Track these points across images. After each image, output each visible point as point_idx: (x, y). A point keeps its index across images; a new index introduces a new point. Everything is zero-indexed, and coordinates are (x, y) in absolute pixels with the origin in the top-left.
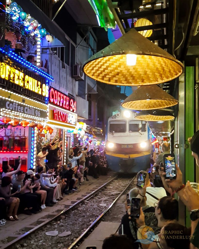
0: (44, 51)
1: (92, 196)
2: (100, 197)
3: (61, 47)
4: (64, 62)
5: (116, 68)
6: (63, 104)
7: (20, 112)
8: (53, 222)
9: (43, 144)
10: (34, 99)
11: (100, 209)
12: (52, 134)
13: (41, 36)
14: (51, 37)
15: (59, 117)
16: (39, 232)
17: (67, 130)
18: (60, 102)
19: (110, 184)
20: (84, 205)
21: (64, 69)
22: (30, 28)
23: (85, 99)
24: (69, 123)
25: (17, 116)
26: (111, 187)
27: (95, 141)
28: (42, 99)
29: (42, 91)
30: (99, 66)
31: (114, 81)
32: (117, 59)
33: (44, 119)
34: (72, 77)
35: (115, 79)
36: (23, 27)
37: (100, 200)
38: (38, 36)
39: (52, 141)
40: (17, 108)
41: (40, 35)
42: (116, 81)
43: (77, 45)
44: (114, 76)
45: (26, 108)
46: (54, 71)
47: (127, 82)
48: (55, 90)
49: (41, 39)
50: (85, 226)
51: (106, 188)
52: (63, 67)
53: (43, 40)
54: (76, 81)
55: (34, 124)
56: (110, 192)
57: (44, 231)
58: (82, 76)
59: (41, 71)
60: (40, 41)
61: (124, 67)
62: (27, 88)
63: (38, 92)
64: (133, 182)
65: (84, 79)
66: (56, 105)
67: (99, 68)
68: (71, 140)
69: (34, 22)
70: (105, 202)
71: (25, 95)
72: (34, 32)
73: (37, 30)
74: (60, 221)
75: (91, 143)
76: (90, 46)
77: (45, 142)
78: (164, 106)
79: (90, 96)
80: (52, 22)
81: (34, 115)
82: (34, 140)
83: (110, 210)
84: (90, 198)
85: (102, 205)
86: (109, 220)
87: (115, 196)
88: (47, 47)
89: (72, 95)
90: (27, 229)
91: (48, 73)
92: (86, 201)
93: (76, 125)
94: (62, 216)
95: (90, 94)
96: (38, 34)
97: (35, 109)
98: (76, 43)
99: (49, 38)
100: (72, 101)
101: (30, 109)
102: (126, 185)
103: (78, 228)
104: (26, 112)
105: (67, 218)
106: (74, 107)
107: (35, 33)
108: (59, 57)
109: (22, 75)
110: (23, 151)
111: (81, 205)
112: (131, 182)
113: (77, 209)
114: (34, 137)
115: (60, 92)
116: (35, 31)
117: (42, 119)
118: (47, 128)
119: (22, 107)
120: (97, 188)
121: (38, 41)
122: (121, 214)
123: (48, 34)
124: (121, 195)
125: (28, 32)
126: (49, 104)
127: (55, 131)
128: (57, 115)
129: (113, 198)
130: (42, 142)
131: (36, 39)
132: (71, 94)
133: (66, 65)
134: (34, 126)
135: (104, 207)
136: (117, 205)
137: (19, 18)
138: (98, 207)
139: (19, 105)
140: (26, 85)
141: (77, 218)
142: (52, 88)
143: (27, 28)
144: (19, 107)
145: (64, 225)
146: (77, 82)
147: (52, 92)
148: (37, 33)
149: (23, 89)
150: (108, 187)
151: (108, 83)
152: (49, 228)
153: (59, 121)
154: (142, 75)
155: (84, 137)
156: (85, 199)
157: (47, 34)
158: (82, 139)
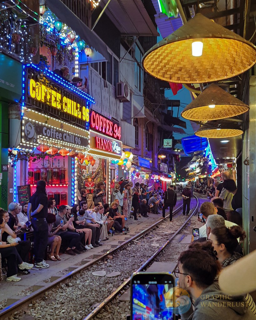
0: (83, 67)
1: (142, 236)
2: (151, 237)
3: (102, 62)
4: (105, 79)
5: (178, 63)
6: (105, 130)
7: (59, 139)
8: (99, 262)
9: (84, 177)
10: (74, 124)
11: (152, 249)
12: (94, 165)
13: (79, 50)
14: (91, 50)
15: (102, 145)
16: (85, 272)
17: (111, 161)
18: (102, 128)
19: (163, 223)
20: (133, 245)
21: (106, 88)
22: (67, 41)
23: (131, 124)
24: (113, 152)
25: (55, 144)
26: (164, 227)
27: (142, 174)
28: (82, 124)
29: (82, 115)
30: (160, 60)
31: (176, 78)
32: (180, 51)
33: (85, 147)
34: (116, 98)
35: (177, 76)
36: (59, 40)
37: (151, 240)
38: (76, 50)
39: (94, 174)
40: (55, 135)
41: (78, 48)
42: (178, 79)
43: (121, 59)
44: (176, 73)
45: (65, 135)
46: (95, 91)
47: (191, 80)
48: (96, 113)
49: (79, 53)
50: (136, 266)
51: (158, 227)
52: (106, 86)
53: (81, 54)
54: (120, 102)
55: (74, 154)
56: (163, 231)
57: (90, 271)
58: (127, 95)
59: (81, 91)
60: (78, 55)
61: (188, 61)
62: (65, 111)
63: (78, 116)
64: (190, 221)
65: (129, 100)
66: (98, 131)
67: (159, 62)
68: (116, 172)
69: (71, 33)
70: (158, 242)
71: (63, 120)
72: (71, 46)
73: (74, 43)
74: (107, 262)
75: (138, 177)
76: (135, 59)
77: (86, 175)
78: (231, 114)
79: (136, 121)
80: (91, 33)
81: (73, 142)
82: (74, 172)
83: (164, 251)
84: (139, 238)
85: (154, 245)
86: (164, 261)
87: (169, 236)
88: (87, 63)
89: (116, 120)
90: (71, 269)
91: (88, 93)
92: (135, 241)
93: (121, 154)
94: (109, 256)
95: (137, 119)
96: (75, 48)
97: (75, 136)
98: (119, 57)
99: (88, 52)
100: (116, 125)
101: (69, 136)
102: (182, 224)
103: (128, 269)
104: (65, 140)
105: (114, 258)
106: (119, 134)
107: (73, 47)
108: (100, 74)
109: (59, 96)
110: (63, 185)
111: (130, 245)
112: (187, 220)
113: (125, 249)
114: (74, 169)
115: (102, 116)
116: (72, 44)
117: (83, 147)
118: (88, 158)
119: (60, 134)
120: (147, 228)
121: (75, 56)
122: (177, 254)
123: (88, 47)
124: (177, 235)
125: (64, 45)
126: (90, 130)
127: (97, 162)
128: (99, 143)
129: (167, 238)
130: (83, 175)
131: (74, 54)
132: (115, 118)
133: (108, 83)
134: (74, 155)
135: (156, 247)
136: (172, 245)
137: (54, 29)
138: (150, 247)
139: (57, 131)
140: (64, 108)
141: (126, 259)
142: (93, 111)
143: (63, 40)
144: (57, 133)
145: (112, 265)
146: (122, 104)
147: (93, 115)
148: (75, 46)
149: (61, 113)
150: (160, 226)
151: (169, 80)
152: (96, 268)
153: (102, 149)
154: (208, 70)
155: (130, 169)
156: (134, 239)
157: (86, 47)
158: (128, 171)
